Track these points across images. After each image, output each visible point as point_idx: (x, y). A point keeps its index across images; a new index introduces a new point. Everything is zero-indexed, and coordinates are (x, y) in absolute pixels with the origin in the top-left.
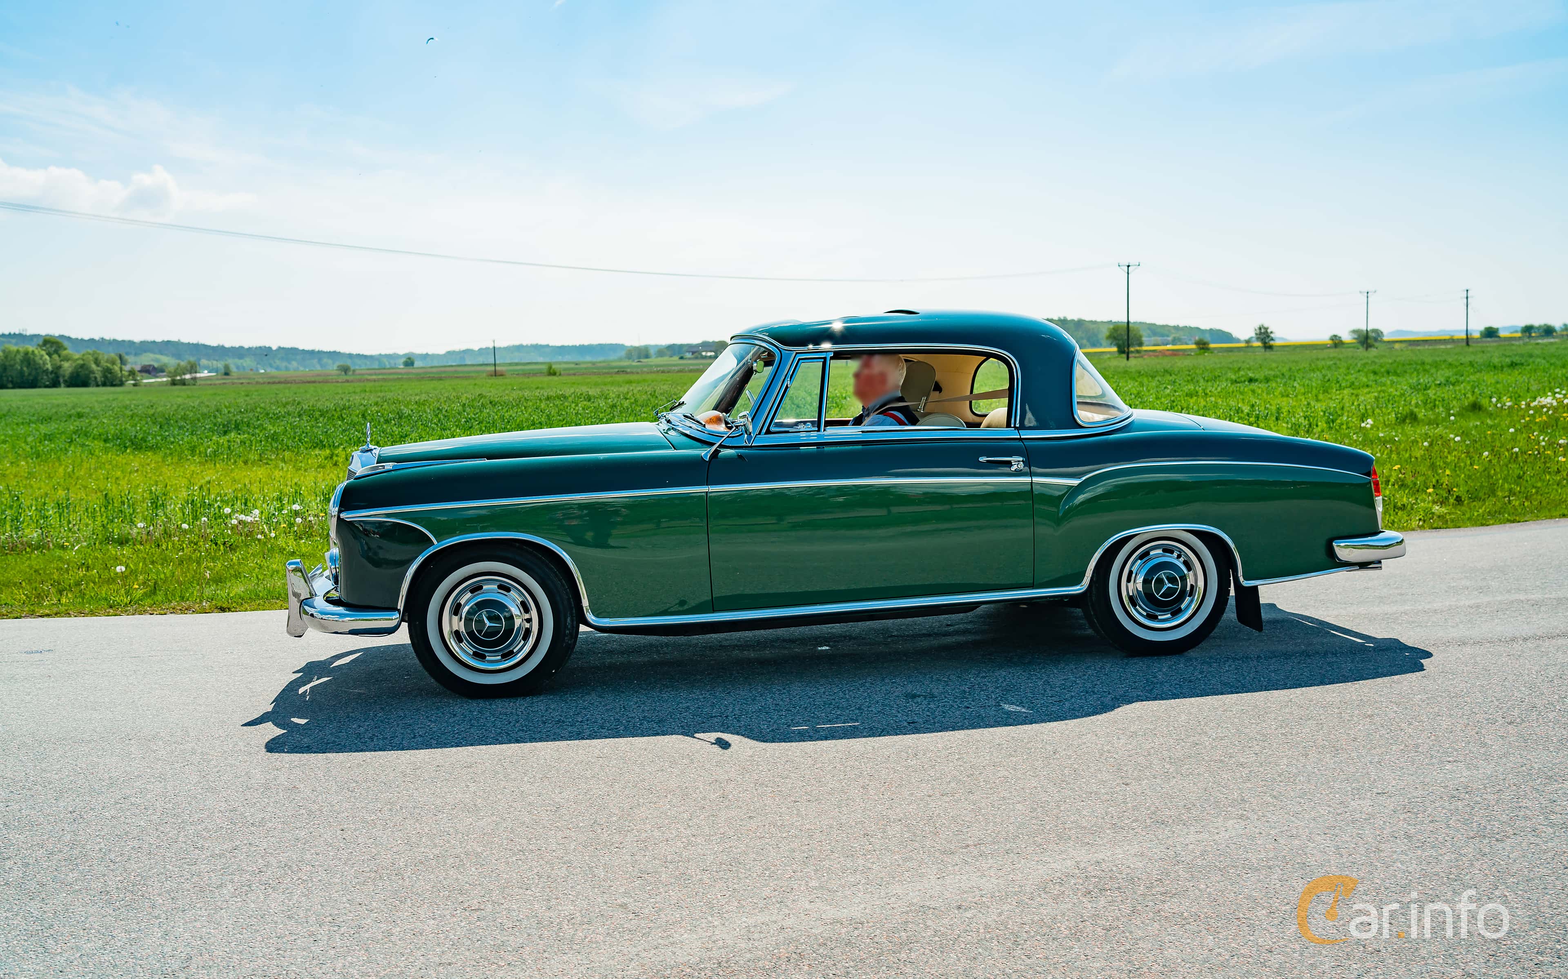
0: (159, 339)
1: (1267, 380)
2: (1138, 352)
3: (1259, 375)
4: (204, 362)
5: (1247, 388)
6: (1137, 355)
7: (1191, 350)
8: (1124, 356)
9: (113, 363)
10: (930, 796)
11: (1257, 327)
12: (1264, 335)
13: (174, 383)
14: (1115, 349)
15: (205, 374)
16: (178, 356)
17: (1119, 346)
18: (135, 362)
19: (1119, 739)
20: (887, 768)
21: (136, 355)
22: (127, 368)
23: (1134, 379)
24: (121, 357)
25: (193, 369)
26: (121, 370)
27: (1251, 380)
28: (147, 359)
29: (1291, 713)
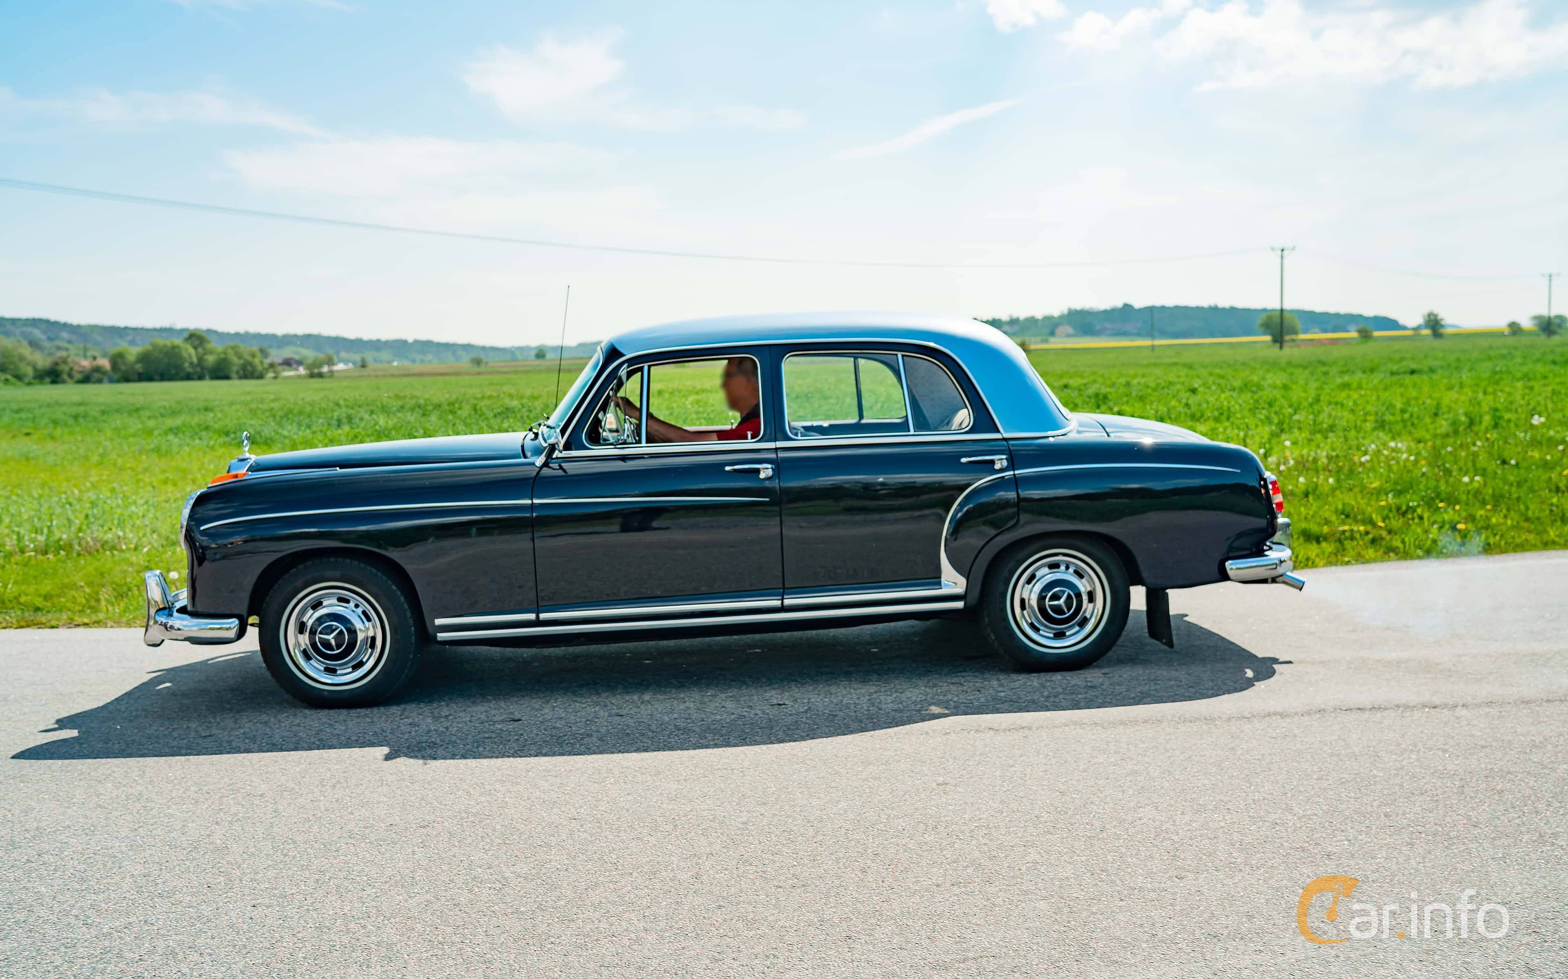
0: (300, 332)
1: (1432, 370)
2: (1293, 340)
3: (1424, 365)
4: (343, 354)
5: (1408, 379)
6: (1292, 344)
7: (1352, 339)
8: (1278, 345)
9: (253, 356)
10: (938, 886)
11: (1426, 313)
12: (1434, 324)
13: (312, 376)
14: (1268, 338)
15: (341, 366)
16: (318, 348)
17: (1273, 335)
18: (277, 355)
19: (1183, 813)
20: (898, 845)
21: (279, 347)
22: (267, 361)
23: (1284, 370)
24: (262, 351)
25: (330, 362)
26: (262, 363)
27: (1413, 372)
28: (288, 352)
29: (1401, 786)
